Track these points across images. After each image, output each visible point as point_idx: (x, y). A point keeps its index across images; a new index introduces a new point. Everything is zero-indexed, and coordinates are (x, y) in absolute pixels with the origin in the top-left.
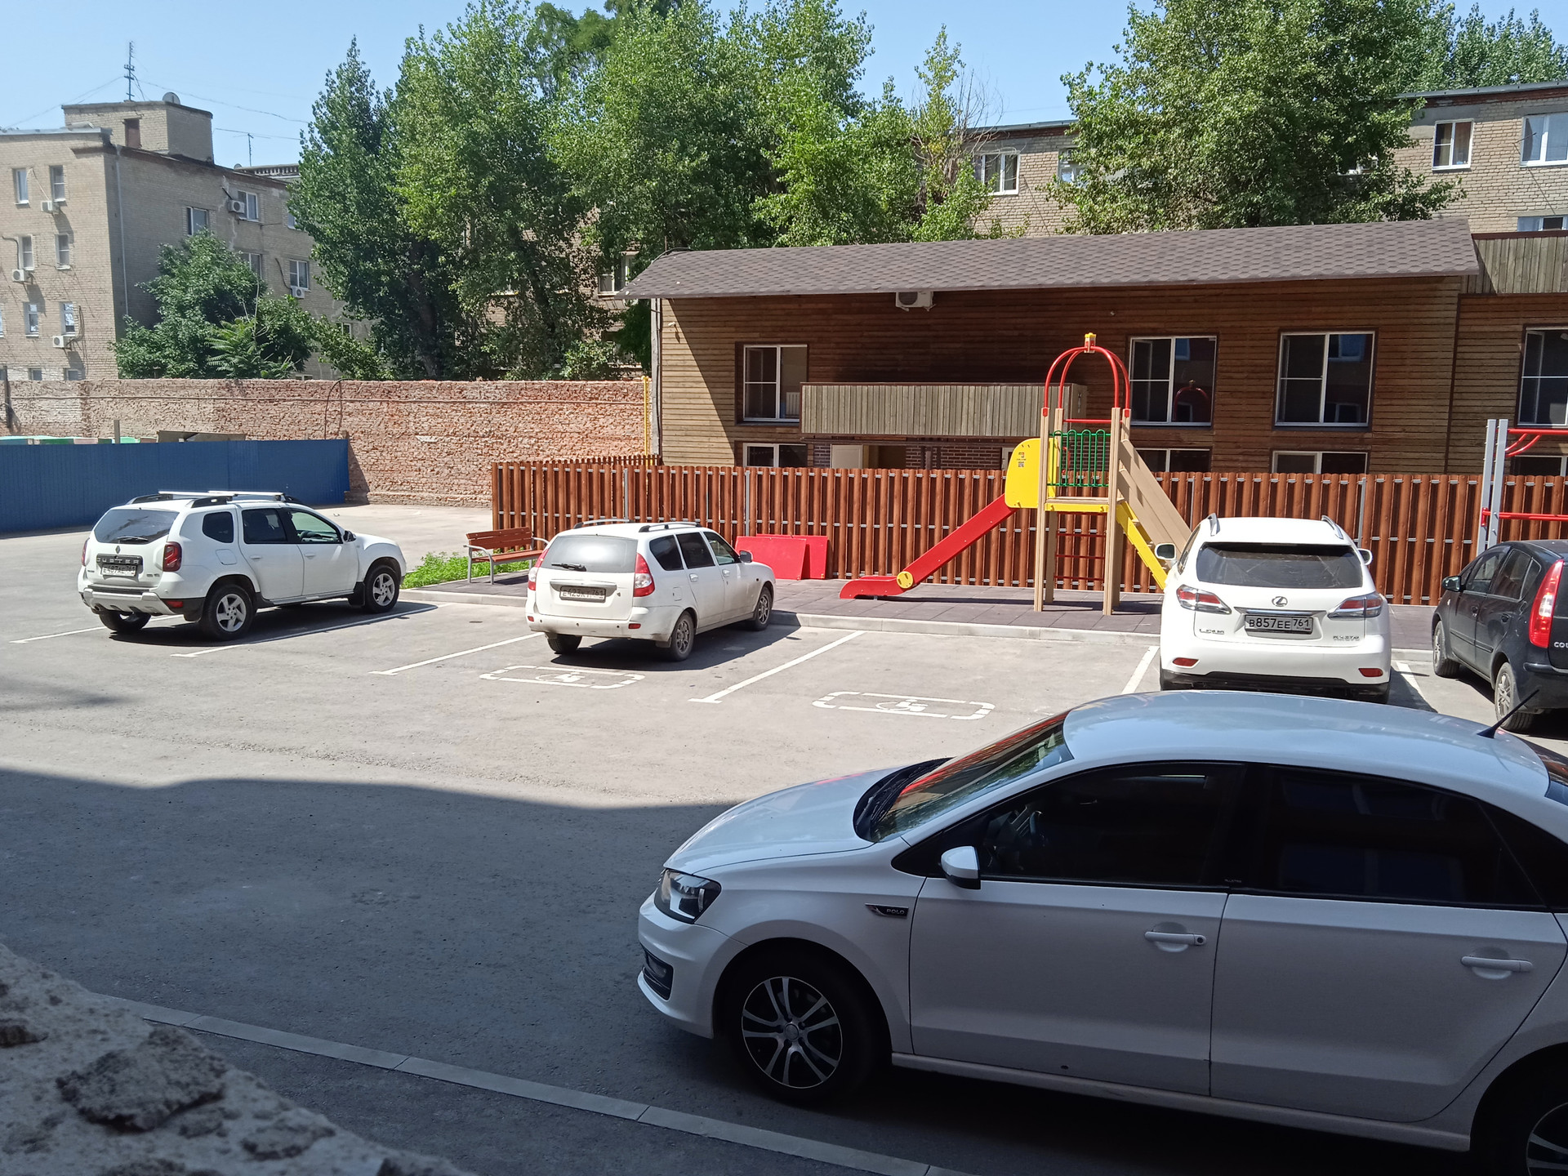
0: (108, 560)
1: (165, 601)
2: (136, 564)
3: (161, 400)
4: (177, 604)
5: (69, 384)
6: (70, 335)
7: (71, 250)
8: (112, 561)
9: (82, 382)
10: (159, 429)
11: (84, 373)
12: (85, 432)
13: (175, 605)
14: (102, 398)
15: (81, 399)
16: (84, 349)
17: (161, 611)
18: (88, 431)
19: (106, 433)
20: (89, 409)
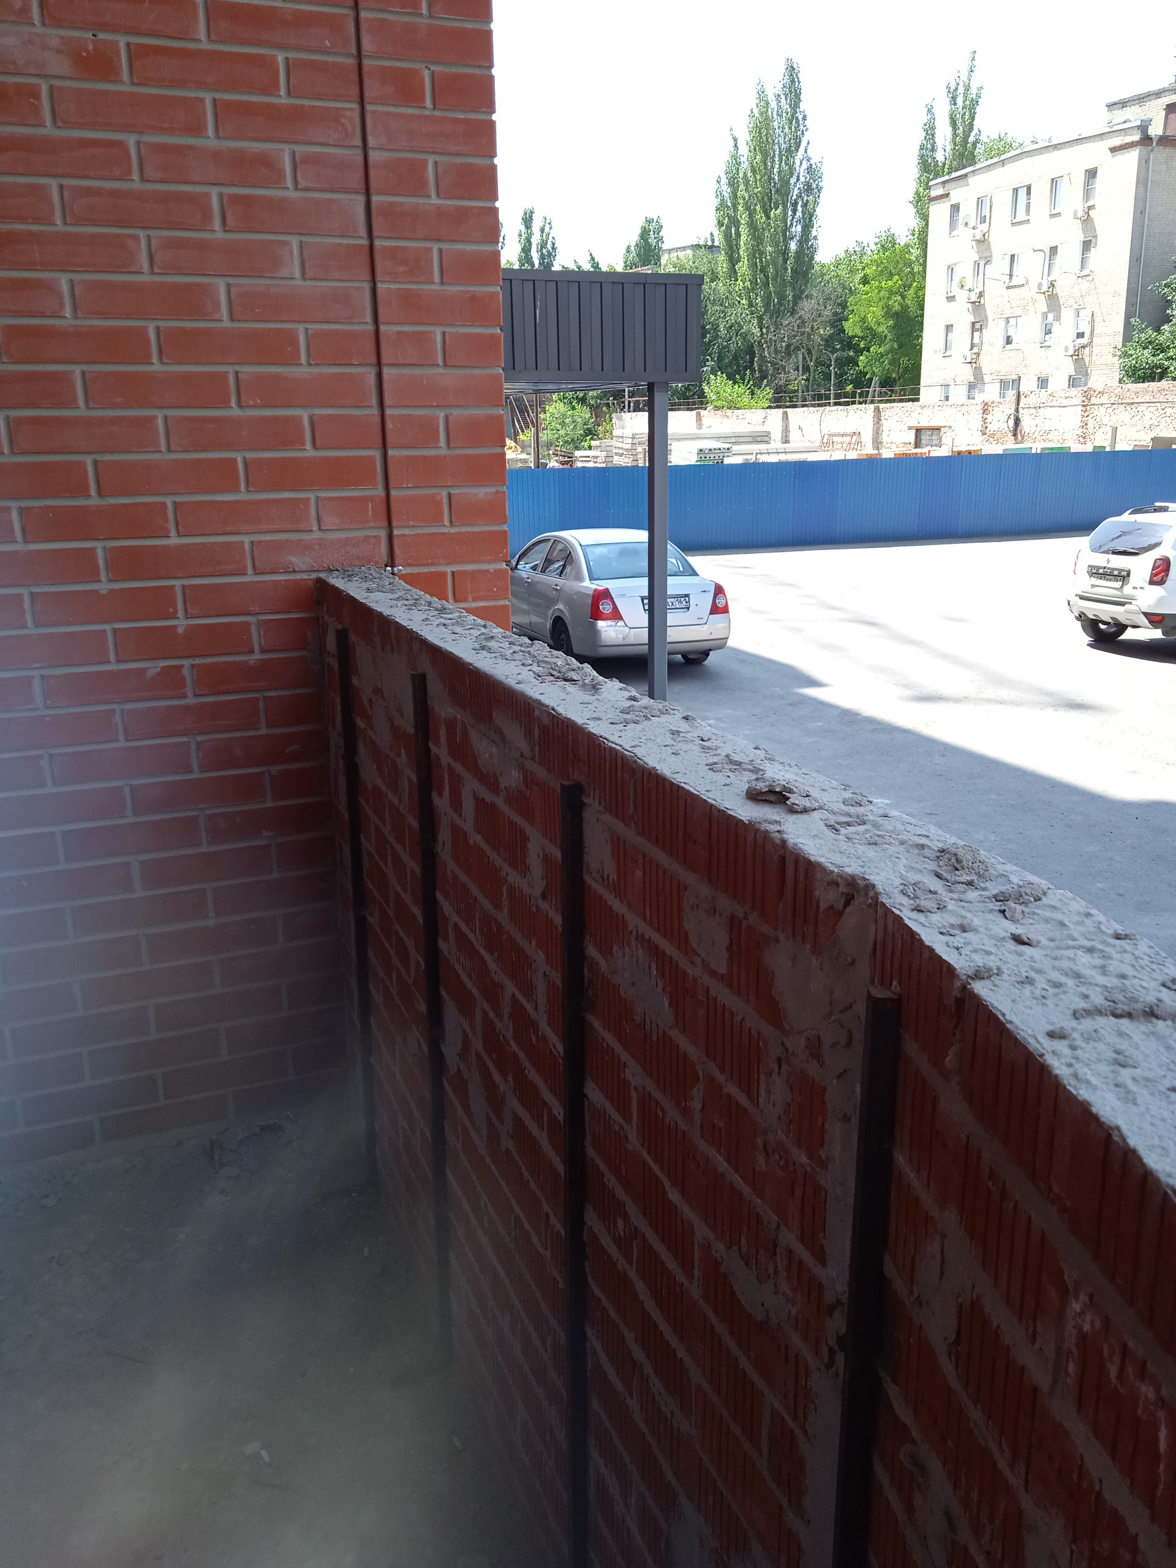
0: (1098, 570)
1: (1146, 614)
2: (1124, 576)
3: (1158, 404)
4: (1157, 618)
5: (1073, 392)
6: (1081, 341)
7: (1093, 254)
8: (1101, 571)
9: (1085, 389)
10: (1153, 435)
11: (1087, 380)
12: (1081, 439)
13: (1155, 619)
14: (1102, 405)
15: (1083, 406)
16: (1090, 355)
17: (1140, 624)
18: (1084, 438)
19: (1101, 440)
20: (1087, 416)
